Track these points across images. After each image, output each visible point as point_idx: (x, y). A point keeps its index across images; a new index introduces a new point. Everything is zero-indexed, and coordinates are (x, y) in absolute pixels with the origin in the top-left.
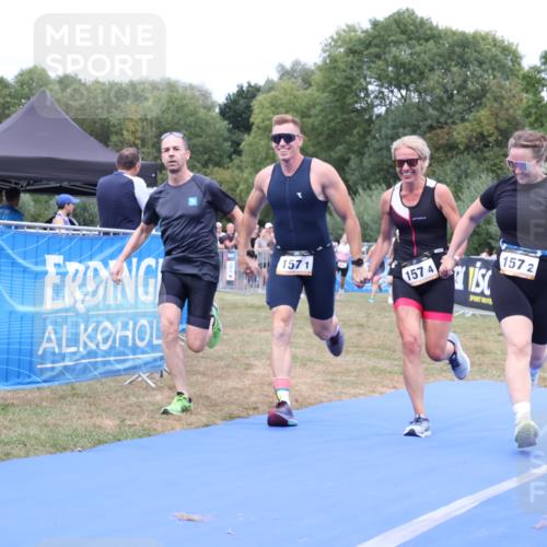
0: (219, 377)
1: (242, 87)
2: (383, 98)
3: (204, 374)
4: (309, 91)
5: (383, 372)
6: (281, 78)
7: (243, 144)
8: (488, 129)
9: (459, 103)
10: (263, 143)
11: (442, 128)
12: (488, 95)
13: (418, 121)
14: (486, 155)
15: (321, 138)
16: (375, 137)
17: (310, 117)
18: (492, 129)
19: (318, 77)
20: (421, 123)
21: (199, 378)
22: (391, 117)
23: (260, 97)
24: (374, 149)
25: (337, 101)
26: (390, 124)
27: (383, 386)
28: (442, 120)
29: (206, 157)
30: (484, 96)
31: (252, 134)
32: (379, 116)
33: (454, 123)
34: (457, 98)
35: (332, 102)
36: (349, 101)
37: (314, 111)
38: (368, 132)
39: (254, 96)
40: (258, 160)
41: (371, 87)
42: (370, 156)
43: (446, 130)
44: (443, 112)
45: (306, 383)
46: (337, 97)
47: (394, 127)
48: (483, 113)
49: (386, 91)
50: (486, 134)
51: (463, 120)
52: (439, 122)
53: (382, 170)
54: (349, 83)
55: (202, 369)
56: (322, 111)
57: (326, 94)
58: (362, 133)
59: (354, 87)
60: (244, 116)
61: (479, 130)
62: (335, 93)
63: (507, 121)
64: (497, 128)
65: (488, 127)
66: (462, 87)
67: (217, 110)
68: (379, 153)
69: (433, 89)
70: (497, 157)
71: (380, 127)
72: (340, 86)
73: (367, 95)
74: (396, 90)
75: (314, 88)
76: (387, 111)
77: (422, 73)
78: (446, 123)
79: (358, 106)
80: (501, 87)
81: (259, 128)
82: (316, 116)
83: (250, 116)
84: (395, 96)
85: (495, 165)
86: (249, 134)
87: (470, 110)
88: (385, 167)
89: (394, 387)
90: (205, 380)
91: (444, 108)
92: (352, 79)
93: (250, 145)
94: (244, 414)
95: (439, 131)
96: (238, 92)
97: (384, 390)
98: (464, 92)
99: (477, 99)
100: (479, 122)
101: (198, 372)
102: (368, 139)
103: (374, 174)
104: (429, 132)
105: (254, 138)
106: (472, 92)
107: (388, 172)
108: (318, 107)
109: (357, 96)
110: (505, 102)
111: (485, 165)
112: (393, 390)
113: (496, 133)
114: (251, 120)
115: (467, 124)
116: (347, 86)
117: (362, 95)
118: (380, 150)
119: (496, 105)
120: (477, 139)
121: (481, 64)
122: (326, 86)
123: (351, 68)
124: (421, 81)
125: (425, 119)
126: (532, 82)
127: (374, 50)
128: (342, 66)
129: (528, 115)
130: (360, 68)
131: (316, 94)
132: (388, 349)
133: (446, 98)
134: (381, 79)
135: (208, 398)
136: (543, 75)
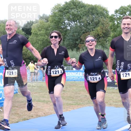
0: (22, 108)
1: (28, 22)
2: (69, 24)
3: (17, 107)
4: (48, 23)
5: (70, 104)
6: (39, 19)
7: (29, 38)
8: (100, 33)
9: (92, 25)
10: (35, 38)
11: (87, 33)
12: (100, 23)
13: (80, 31)
14: (100, 40)
16: (68, 36)
17: (48, 30)
18: (101, 33)
19: (50, 19)
20: (81, 32)
21: (16, 108)
22: (72, 30)
23: (34, 25)
24: (67, 39)
25: (56, 25)
26: (72, 32)
27: (70, 109)
28: (87, 30)
30: (99, 23)
31: (32, 36)
32: (68, 30)
33: (90, 31)
34: (91, 24)
35: (55, 26)
36: (60, 25)
38: (65, 34)
39: (32, 25)
40: (34, 43)
41: (66, 21)
42: (66, 41)
43: (88, 33)
44: (87, 28)
45: (48, 108)
46: (56, 24)
47: (73, 33)
48: (98, 28)
49: (70, 22)
50: (99, 34)
51: (93, 30)
52: (86, 31)
53: (70, 45)
54: (59, 20)
55: (17, 105)
56: (52, 28)
57: (53, 24)
58: (64, 35)
59: (61, 21)
60: (29, 30)
61: (97, 33)
62: (55, 23)
63: (105, 30)
64: (102, 32)
65: (100, 32)
66: (92, 21)
67: (21, 29)
68: (69, 40)
69: (84, 21)
70: (103, 41)
71: (69, 33)
72: (57, 21)
73: (65, 24)
74: (73, 22)
75: (49, 22)
76: (71, 28)
77: (80, 17)
78: (88, 31)
79: (62, 27)
80: (104, 21)
81: (33, 34)
82: (50, 30)
83: (31, 30)
84: (73, 24)
85: (102, 43)
86: (31, 36)
87: (95, 28)
88: (71, 44)
89: (73, 109)
90: (18, 108)
91: (87, 27)
92: (60, 19)
93: (31, 39)
94: (29, 118)
95: (86, 34)
96: (27, 23)
97: (70, 110)
98: (93, 22)
99: (97, 24)
100: (98, 31)
101: (16, 106)
102: (66, 36)
103: (67, 46)
104: (83, 34)
105: (32, 37)
106: (96, 22)
107: (72, 46)
108: (51, 27)
109: (62, 24)
110: (105, 25)
111: (100, 43)
112: (73, 110)
113: (102, 34)
114: (31, 31)
115: (94, 31)
116: (59, 21)
117: (63, 23)
118: (69, 39)
119: (102, 26)
120: (97, 36)
121: (97, 14)
122: (53, 21)
123: (60, 16)
124: (80, 19)
125: (82, 30)
126: (112, 19)
127: (66, 11)
128: (57, 15)
129: (111, 29)
130: (62, 16)
131: (50, 24)
132: (72, 98)
133: (88, 24)
134: (68, 19)
135: (18, 114)
136: (115, 17)
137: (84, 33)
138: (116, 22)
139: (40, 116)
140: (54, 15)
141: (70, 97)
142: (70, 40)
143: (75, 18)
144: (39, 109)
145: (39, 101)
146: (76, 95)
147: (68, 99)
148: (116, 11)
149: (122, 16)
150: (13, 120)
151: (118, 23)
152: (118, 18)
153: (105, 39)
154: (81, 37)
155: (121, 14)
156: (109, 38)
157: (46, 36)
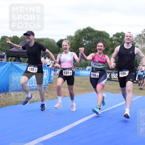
1: (60, 40)
2: (85, 42)
3: (52, 90)
5: (84, 90)
7: (60, 50)
15: (74, 49)
17: (72, 45)
19: (74, 38)
21: (52, 91)
22: (87, 45)
25: (77, 42)
27: (84, 93)
29: (54, 52)
32: (84, 45)
36: (79, 42)
37: (73, 44)
39: (62, 41)
41: (83, 40)
47: (87, 47)
49: (86, 41)
55: (52, 89)
60: (61, 45)
67: (56, 44)
69: (94, 41)
72: (78, 40)
75: (73, 40)
77: (92, 38)
79: (81, 43)
80: (106, 41)
84: (87, 42)
86: (61, 48)
92: (80, 39)
109: (81, 41)
110: (106, 43)
112: (86, 93)
121: (103, 36)
122: (75, 40)
123: (80, 37)
124: (92, 39)
125: (93, 46)
126: (111, 40)
127: (84, 34)
128: (78, 36)
129: (111, 46)
130: (81, 37)
131: (73, 41)
132: (85, 86)
133: (96, 42)
134: (85, 39)
135: (53, 94)
136: (113, 39)
137: (94, 47)
138: (113, 42)
139: (66, 96)
140: (76, 36)
141: (84, 86)
142: (85, 52)
143: (89, 38)
144: (66, 92)
145: (66, 88)
146: (88, 85)
147: (83, 87)
148: (114, 36)
149: (117, 38)
150: (50, 98)
151: (115, 42)
152: (115, 39)
153: (106, 52)
154: (92, 50)
155: (117, 37)
156: (109, 51)
157: (71, 49)
